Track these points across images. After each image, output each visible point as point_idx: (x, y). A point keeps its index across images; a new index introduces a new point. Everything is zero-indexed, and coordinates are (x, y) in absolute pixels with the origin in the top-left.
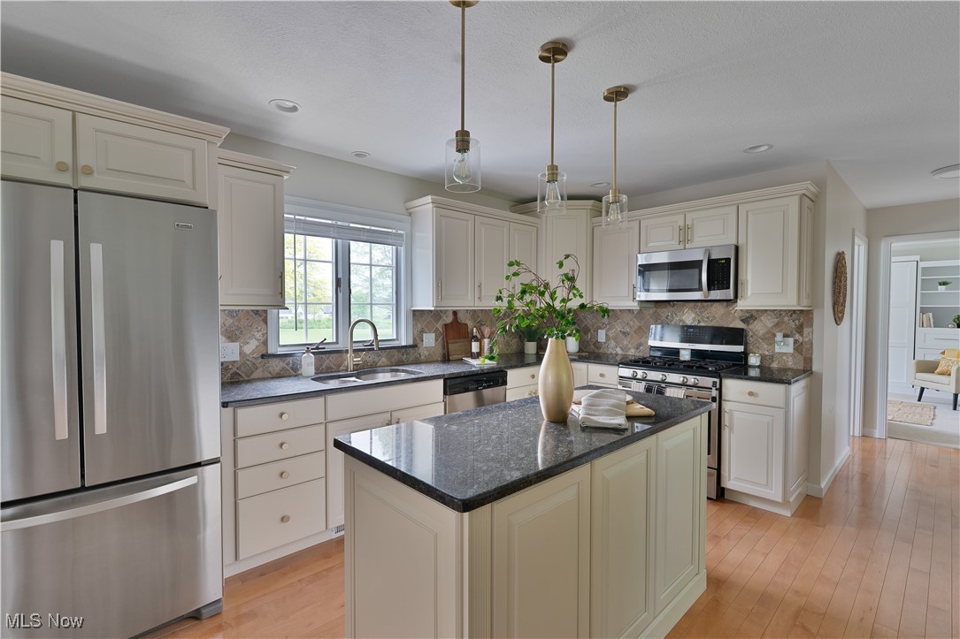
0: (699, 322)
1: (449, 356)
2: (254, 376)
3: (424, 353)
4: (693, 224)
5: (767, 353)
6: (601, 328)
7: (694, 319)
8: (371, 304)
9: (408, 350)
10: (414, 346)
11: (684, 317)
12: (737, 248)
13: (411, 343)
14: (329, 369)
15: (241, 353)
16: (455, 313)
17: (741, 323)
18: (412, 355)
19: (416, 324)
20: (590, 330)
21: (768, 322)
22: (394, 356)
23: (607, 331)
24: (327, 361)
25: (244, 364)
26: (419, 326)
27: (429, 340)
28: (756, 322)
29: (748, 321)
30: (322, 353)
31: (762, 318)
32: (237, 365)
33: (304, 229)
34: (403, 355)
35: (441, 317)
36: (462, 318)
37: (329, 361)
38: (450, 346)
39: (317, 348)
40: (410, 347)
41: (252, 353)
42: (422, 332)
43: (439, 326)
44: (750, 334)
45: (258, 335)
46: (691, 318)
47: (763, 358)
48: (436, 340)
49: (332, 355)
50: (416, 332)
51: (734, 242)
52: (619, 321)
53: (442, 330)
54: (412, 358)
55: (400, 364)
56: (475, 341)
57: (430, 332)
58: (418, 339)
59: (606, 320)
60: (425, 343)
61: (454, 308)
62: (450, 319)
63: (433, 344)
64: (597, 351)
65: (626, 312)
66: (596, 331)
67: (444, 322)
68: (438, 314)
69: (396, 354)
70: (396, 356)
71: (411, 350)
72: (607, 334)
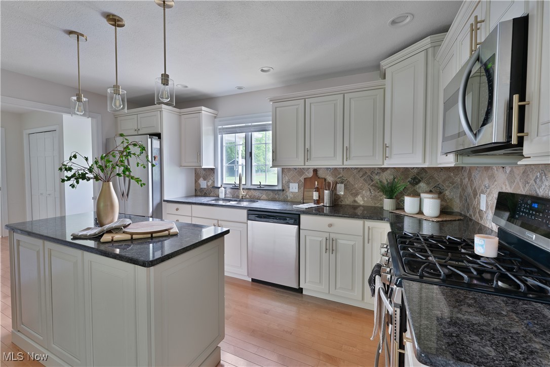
1: (303, 200)
2: (211, 195)
3: (290, 196)
6: (484, 193)
9: (279, 192)
10: (283, 191)
14: (237, 197)
15: (207, 185)
16: (315, 171)
18: (282, 196)
19: (285, 177)
20: (477, 194)
22: (270, 195)
23: (487, 197)
24: (237, 193)
25: (208, 190)
26: (287, 178)
27: (294, 188)
30: (235, 189)
32: (206, 190)
33: (226, 131)
34: (276, 195)
35: (303, 173)
38: (305, 193)
39: (235, 186)
40: (280, 190)
42: (289, 182)
43: (302, 179)
45: (212, 178)
48: (299, 188)
50: (284, 182)
52: (496, 183)
53: (303, 181)
54: (281, 198)
55: (273, 200)
56: (315, 191)
57: (295, 183)
58: (286, 187)
59: (487, 182)
60: (291, 190)
61: (316, 167)
62: (311, 174)
63: (296, 190)
64: (480, 222)
65: (501, 169)
66: (480, 196)
67: (306, 177)
68: (301, 171)
69: (272, 194)
70: (271, 195)
71: (281, 193)
72: (487, 201)
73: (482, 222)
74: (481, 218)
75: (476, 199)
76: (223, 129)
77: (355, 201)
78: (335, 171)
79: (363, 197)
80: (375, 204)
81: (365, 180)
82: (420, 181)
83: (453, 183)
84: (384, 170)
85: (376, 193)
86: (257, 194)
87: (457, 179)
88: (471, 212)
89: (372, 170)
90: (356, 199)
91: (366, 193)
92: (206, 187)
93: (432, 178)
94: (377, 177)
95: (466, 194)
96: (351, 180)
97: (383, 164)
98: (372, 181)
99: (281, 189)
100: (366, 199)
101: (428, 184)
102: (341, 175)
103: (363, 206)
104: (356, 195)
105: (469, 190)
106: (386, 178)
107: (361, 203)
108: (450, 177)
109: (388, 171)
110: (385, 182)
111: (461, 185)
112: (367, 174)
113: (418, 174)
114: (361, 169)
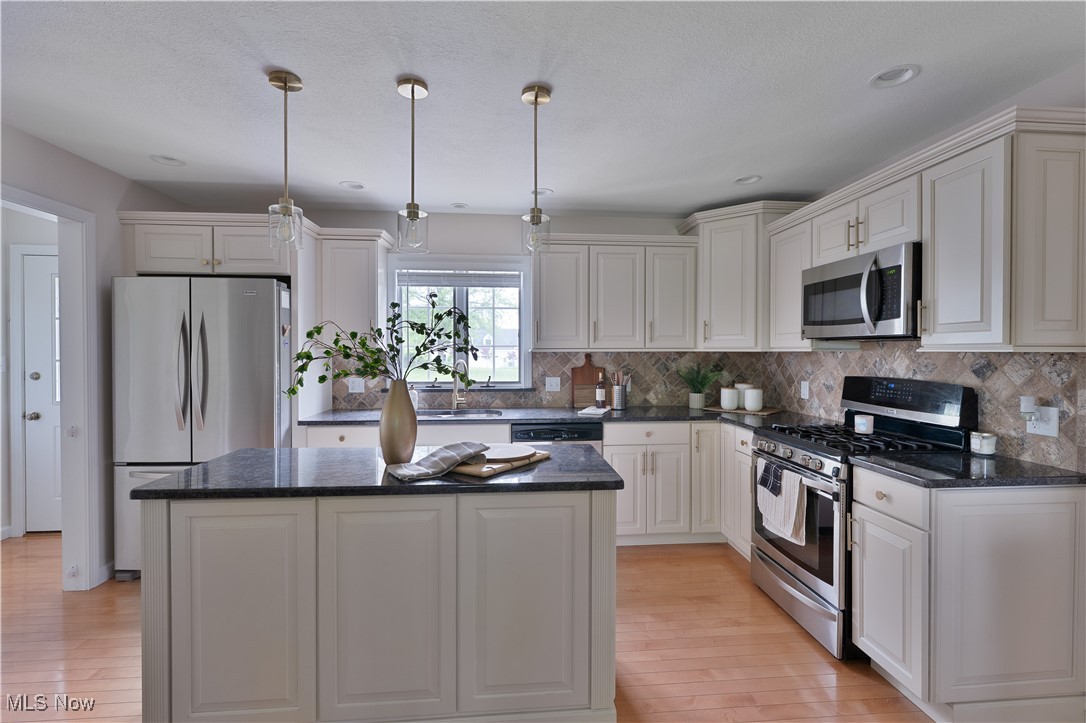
0: (915, 372)
1: (573, 404)
2: (375, 407)
3: (546, 398)
4: (867, 216)
5: (1013, 433)
6: (805, 380)
7: (908, 368)
8: (494, 347)
9: (527, 394)
10: (533, 390)
11: (895, 365)
12: (917, 249)
13: (529, 386)
14: (440, 406)
15: (366, 387)
16: (588, 356)
17: (973, 376)
18: (531, 399)
19: (537, 367)
20: (793, 382)
21: (1015, 374)
22: (509, 398)
23: (811, 384)
24: (439, 399)
25: (368, 396)
26: (541, 369)
27: (553, 384)
28: (996, 375)
29: (984, 374)
30: (435, 391)
31: (1006, 367)
32: (363, 396)
33: (417, 281)
34: (520, 398)
35: (569, 360)
36: (597, 361)
37: (440, 399)
38: (576, 392)
39: (433, 386)
40: (528, 390)
41: (374, 387)
42: (544, 375)
43: (567, 369)
44: (987, 396)
46: (904, 365)
47: (1001, 441)
48: (562, 384)
49: (444, 393)
50: (536, 376)
51: (915, 238)
52: (823, 369)
53: (570, 374)
54: (531, 402)
55: (516, 406)
56: (600, 388)
57: (554, 376)
58: (539, 383)
59: (809, 368)
60: (548, 388)
61: (589, 351)
62: (581, 362)
63: (558, 389)
64: (800, 412)
65: (830, 355)
66: (799, 383)
67: (573, 366)
68: (565, 357)
69: (512, 396)
70: (513, 398)
71: (530, 394)
72: (810, 388)
73: (804, 412)
74: (802, 407)
75: (793, 388)
76: (411, 275)
77: (646, 400)
78: (618, 357)
79: (656, 394)
80: (672, 402)
81: (658, 369)
82: (722, 369)
83: (755, 370)
84: (681, 354)
85: (673, 387)
86: (483, 398)
87: (759, 366)
88: (784, 403)
89: (668, 356)
90: (648, 397)
91: (659, 388)
92: (363, 391)
93: (734, 364)
94: (673, 365)
95: (773, 383)
96: (640, 369)
97: (695, 347)
98: (668, 370)
99: (530, 387)
100: (660, 396)
101: (730, 372)
102: (626, 363)
103: (657, 407)
104: (647, 391)
105: (780, 377)
106: (684, 365)
107: (654, 402)
108: (752, 363)
109: (687, 356)
110: (683, 370)
111: (764, 373)
112: (662, 361)
113: (720, 359)
114: (654, 353)
